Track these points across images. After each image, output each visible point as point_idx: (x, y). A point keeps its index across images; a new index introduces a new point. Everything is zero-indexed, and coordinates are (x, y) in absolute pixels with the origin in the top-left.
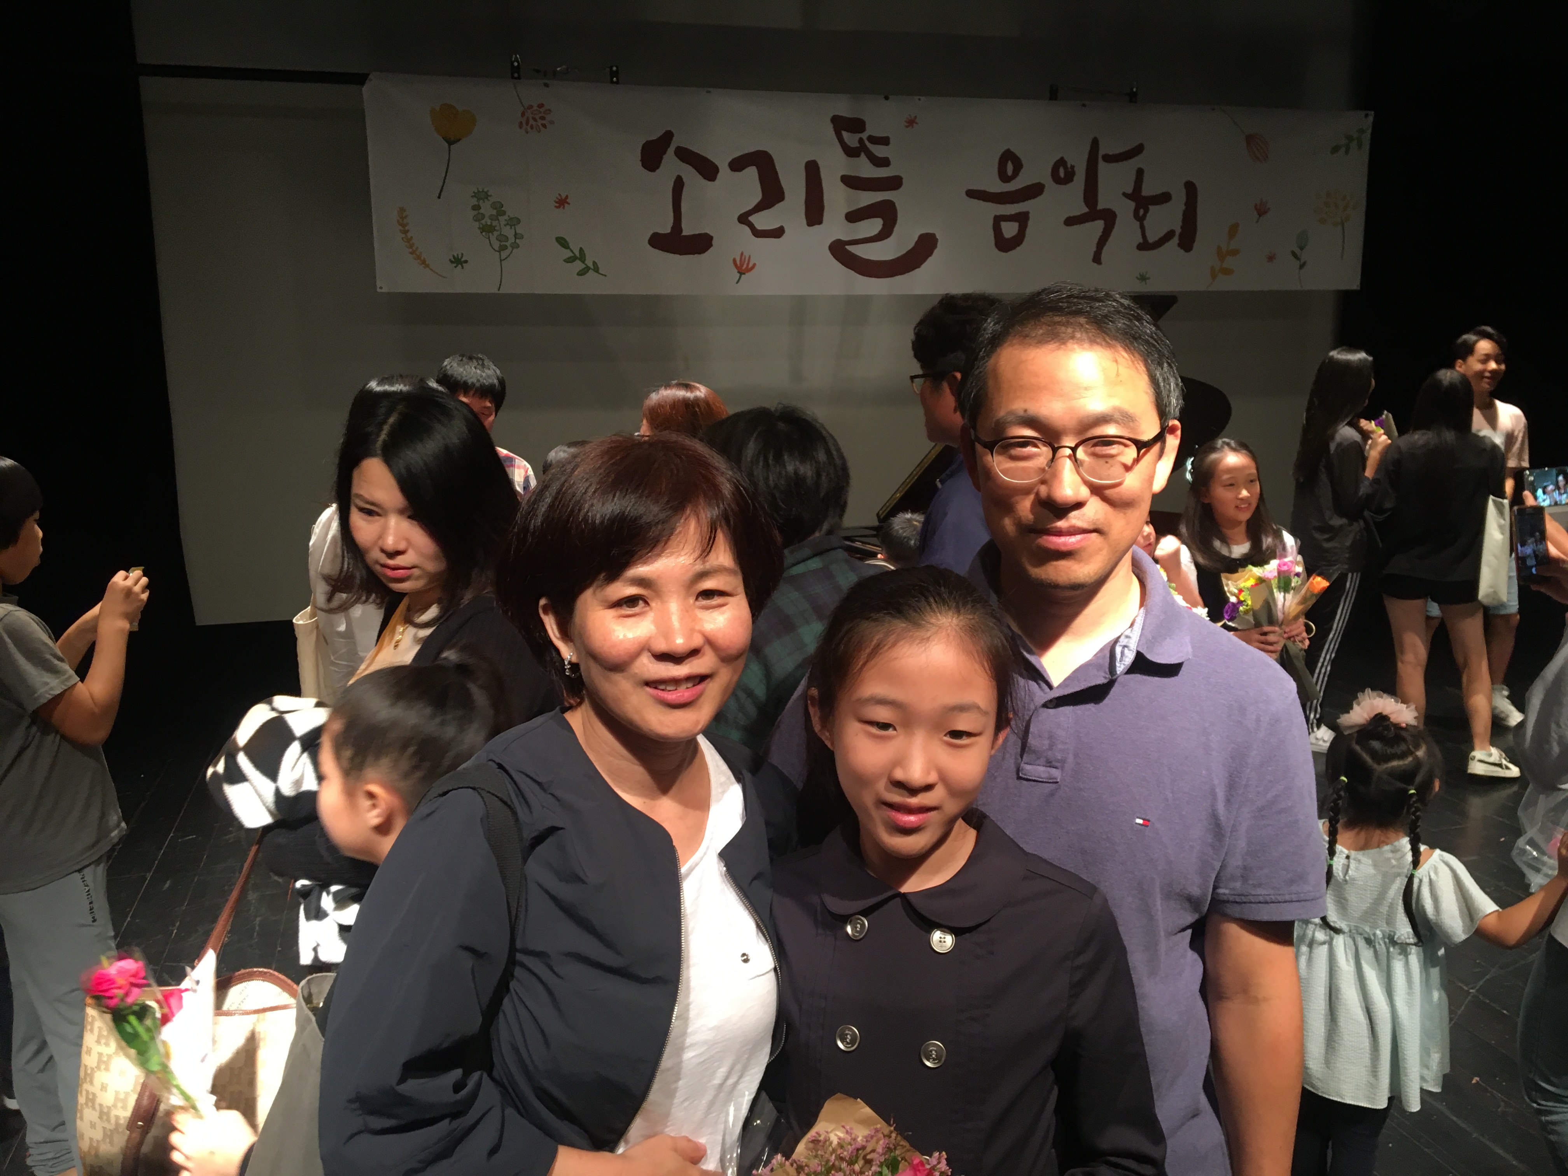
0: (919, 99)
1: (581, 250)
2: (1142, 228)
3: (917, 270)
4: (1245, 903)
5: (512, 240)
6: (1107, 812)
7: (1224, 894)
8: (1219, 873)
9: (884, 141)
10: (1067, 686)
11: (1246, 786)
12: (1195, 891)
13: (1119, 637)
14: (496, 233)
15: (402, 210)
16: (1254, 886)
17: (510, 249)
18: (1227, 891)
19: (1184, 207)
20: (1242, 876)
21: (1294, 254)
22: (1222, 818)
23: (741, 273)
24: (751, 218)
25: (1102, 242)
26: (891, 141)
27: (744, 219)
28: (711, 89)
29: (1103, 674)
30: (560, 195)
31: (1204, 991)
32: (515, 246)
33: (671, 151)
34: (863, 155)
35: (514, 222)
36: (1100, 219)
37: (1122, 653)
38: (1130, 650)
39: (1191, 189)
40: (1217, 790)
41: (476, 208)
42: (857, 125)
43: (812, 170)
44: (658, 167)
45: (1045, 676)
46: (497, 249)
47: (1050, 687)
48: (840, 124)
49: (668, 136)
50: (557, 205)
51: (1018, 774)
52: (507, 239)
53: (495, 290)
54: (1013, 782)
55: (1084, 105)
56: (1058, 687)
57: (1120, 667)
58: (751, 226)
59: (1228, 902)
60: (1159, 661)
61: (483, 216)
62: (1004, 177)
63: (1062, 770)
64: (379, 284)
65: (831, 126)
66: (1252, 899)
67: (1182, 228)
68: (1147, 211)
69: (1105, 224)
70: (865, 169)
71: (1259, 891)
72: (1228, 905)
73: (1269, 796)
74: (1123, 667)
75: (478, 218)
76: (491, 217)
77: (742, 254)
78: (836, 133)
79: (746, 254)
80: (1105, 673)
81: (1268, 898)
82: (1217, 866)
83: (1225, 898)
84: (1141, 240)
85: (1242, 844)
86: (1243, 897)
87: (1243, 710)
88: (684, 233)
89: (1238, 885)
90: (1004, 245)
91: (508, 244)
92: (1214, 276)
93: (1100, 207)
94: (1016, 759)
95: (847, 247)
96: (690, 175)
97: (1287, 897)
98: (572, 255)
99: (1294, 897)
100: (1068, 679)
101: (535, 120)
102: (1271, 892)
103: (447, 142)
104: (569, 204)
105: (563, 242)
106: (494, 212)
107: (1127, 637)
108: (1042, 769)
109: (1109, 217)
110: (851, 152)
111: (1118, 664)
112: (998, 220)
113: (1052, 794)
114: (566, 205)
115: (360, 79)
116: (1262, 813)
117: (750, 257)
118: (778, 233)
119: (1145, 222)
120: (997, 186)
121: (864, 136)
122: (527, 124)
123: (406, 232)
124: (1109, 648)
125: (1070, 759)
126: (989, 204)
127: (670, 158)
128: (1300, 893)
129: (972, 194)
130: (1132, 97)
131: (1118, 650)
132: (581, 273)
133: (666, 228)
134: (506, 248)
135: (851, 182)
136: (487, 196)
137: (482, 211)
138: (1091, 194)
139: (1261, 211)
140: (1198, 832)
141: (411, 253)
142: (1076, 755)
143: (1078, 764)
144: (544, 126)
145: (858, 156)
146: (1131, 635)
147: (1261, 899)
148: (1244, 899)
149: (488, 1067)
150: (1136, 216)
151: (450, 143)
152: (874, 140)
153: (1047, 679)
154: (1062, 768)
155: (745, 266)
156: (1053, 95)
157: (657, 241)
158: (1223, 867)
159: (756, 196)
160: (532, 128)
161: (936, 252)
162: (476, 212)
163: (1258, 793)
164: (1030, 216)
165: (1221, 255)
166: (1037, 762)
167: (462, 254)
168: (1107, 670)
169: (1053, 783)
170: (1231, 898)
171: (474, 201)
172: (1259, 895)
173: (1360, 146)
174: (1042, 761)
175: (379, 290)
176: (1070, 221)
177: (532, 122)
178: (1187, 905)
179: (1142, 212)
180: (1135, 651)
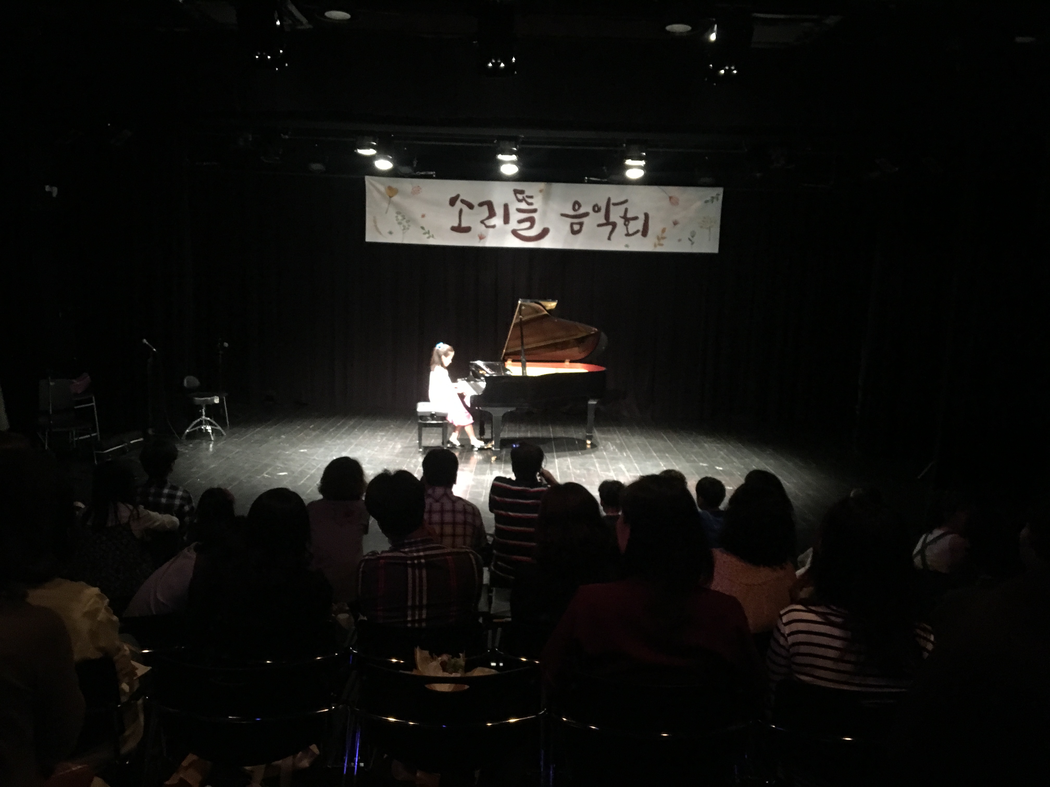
0: (545, 183)
1: (428, 231)
2: (627, 229)
3: (543, 239)
5: (407, 226)
14: (402, 225)
19: (644, 222)
21: (689, 239)
23: (481, 239)
24: (485, 222)
25: (611, 233)
28: (473, 181)
30: (423, 213)
32: (408, 229)
33: (459, 200)
34: (524, 202)
35: (408, 221)
36: (610, 225)
39: (647, 215)
41: (397, 217)
44: (454, 205)
46: (403, 229)
49: (458, 196)
50: (422, 216)
55: (605, 186)
58: (485, 224)
62: (575, 210)
64: (366, 239)
65: (513, 192)
67: (643, 229)
70: (525, 206)
75: (397, 220)
77: (481, 233)
78: (515, 194)
84: (626, 233)
88: (462, 226)
90: (574, 232)
91: (406, 228)
93: (611, 220)
95: (518, 231)
96: (465, 208)
105: (423, 228)
106: (402, 218)
109: (614, 225)
114: (425, 217)
117: (484, 234)
118: (494, 226)
123: (376, 225)
126: (569, 219)
127: (458, 203)
132: (428, 238)
136: (400, 213)
138: (607, 216)
139: (675, 224)
141: (377, 230)
144: (419, 193)
151: (390, 197)
152: (528, 197)
157: (453, 229)
161: (549, 234)
164: (584, 223)
167: (392, 230)
173: (718, 200)
177: (415, 191)
179: (627, 223)
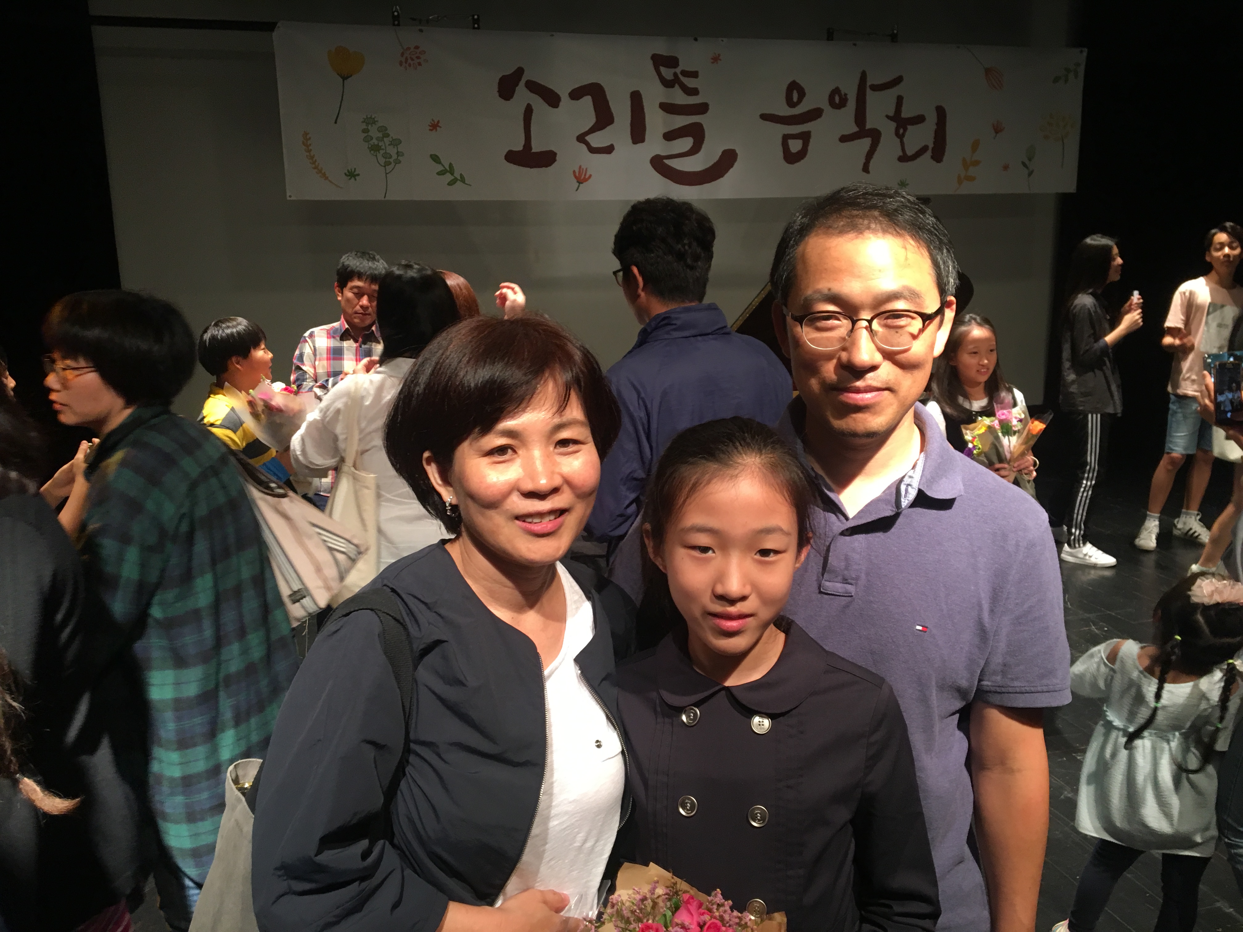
0: (723, 41)
1: (451, 165)
2: (902, 144)
3: (721, 179)
4: (1004, 693)
5: (395, 156)
6: (893, 620)
7: (988, 686)
8: (983, 669)
9: (694, 75)
10: (861, 518)
11: (1007, 599)
12: (964, 683)
13: (904, 477)
14: (382, 152)
15: (306, 134)
16: (1012, 679)
17: (393, 164)
18: (989, 683)
19: (935, 127)
20: (1002, 671)
21: (1024, 164)
22: (987, 625)
23: (580, 182)
24: (588, 138)
25: (869, 156)
26: (700, 74)
27: (581, 139)
28: (554, 33)
29: (890, 508)
30: (433, 120)
31: (968, 764)
32: (398, 162)
33: (522, 83)
34: (677, 86)
35: (396, 143)
36: (867, 137)
37: (906, 491)
38: (913, 488)
39: (941, 112)
40: (983, 602)
41: (365, 131)
42: (672, 62)
43: (636, 98)
44: (512, 97)
45: (843, 510)
46: (383, 165)
47: (847, 518)
48: (658, 61)
49: (520, 72)
50: (431, 128)
51: (819, 588)
52: (391, 157)
53: (381, 197)
54: (816, 596)
55: (855, 45)
56: (853, 518)
57: (904, 502)
58: (587, 144)
59: (990, 692)
60: (936, 497)
61: (372, 139)
62: (791, 104)
63: (856, 586)
64: (288, 194)
65: (651, 62)
66: (1011, 690)
67: (934, 143)
68: (905, 130)
69: (872, 141)
70: (679, 98)
71: (1016, 684)
72: (990, 694)
73: (1026, 606)
74: (907, 502)
75: (367, 139)
76: (378, 139)
77: (580, 167)
78: (655, 67)
79: (584, 167)
80: (892, 506)
81: (1023, 689)
82: (982, 663)
83: (988, 689)
84: (901, 154)
85: (1002, 646)
86: (1003, 689)
87: (1005, 536)
88: (533, 151)
89: (999, 678)
90: (791, 158)
91: (391, 160)
92: (960, 181)
93: (868, 126)
94: (818, 577)
95: (665, 161)
96: (538, 103)
97: (1039, 689)
98: (442, 168)
99: (1045, 689)
100: (862, 511)
101: (412, 60)
102: (1026, 684)
103: (342, 77)
104: (441, 127)
105: (435, 159)
106: (380, 135)
107: (911, 477)
108: (839, 585)
109: (875, 136)
110: (667, 84)
111: (902, 500)
112: (786, 138)
113: (847, 606)
114: (438, 128)
115: (270, 27)
116: (1020, 621)
117: (586, 169)
118: (609, 150)
119: (905, 139)
120: (785, 111)
121: (678, 70)
122: (406, 62)
123: (309, 151)
124: (895, 486)
125: (863, 576)
126: (779, 125)
127: (521, 90)
128: (1049, 685)
129: (765, 117)
130: (894, 38)
131: (903, 488)
132: (451, 183)
133: (519, 146)
134: (390, 163)
135: (668, 108)
136: (374, 122)
137: (370, 134)
138: (860, 117)
139: (998, 129)
140: (968, 636)
141: (315, 168)
142: (867, 574)
143: (869, 581)
144: (420, 64)
145: (673, 87)
146: (913, 475)
147: (1018, 690)
148: (1003, 690)
149: (390, 836)
150: (897, 134)
151: (344, 78)
152: (685, 74)
153: (844, 511)
154: (856, 584)
155: (583, 176)
156: (830, 37)
157: (512, 157)
158: (987, 663)
159: (591, 120)
160: (410, 65)
161: (736, 165)
162: (366, 134)
163: (1017, 604)
164: (812, 134)
165: (966, 165)
166: (836, 580)
167: (355, 169)
168: (894, 505)
169: (848, 596)
170: (993, 689)
171: (364, 126)
172: (1016, 687)
173: (1076, 76)
174: (840, 578)
175: (288, 198)
176: (844, 139)
177: (409, 61)
178: (957, 694)
179: (901, 131)
180: (917, 489)
